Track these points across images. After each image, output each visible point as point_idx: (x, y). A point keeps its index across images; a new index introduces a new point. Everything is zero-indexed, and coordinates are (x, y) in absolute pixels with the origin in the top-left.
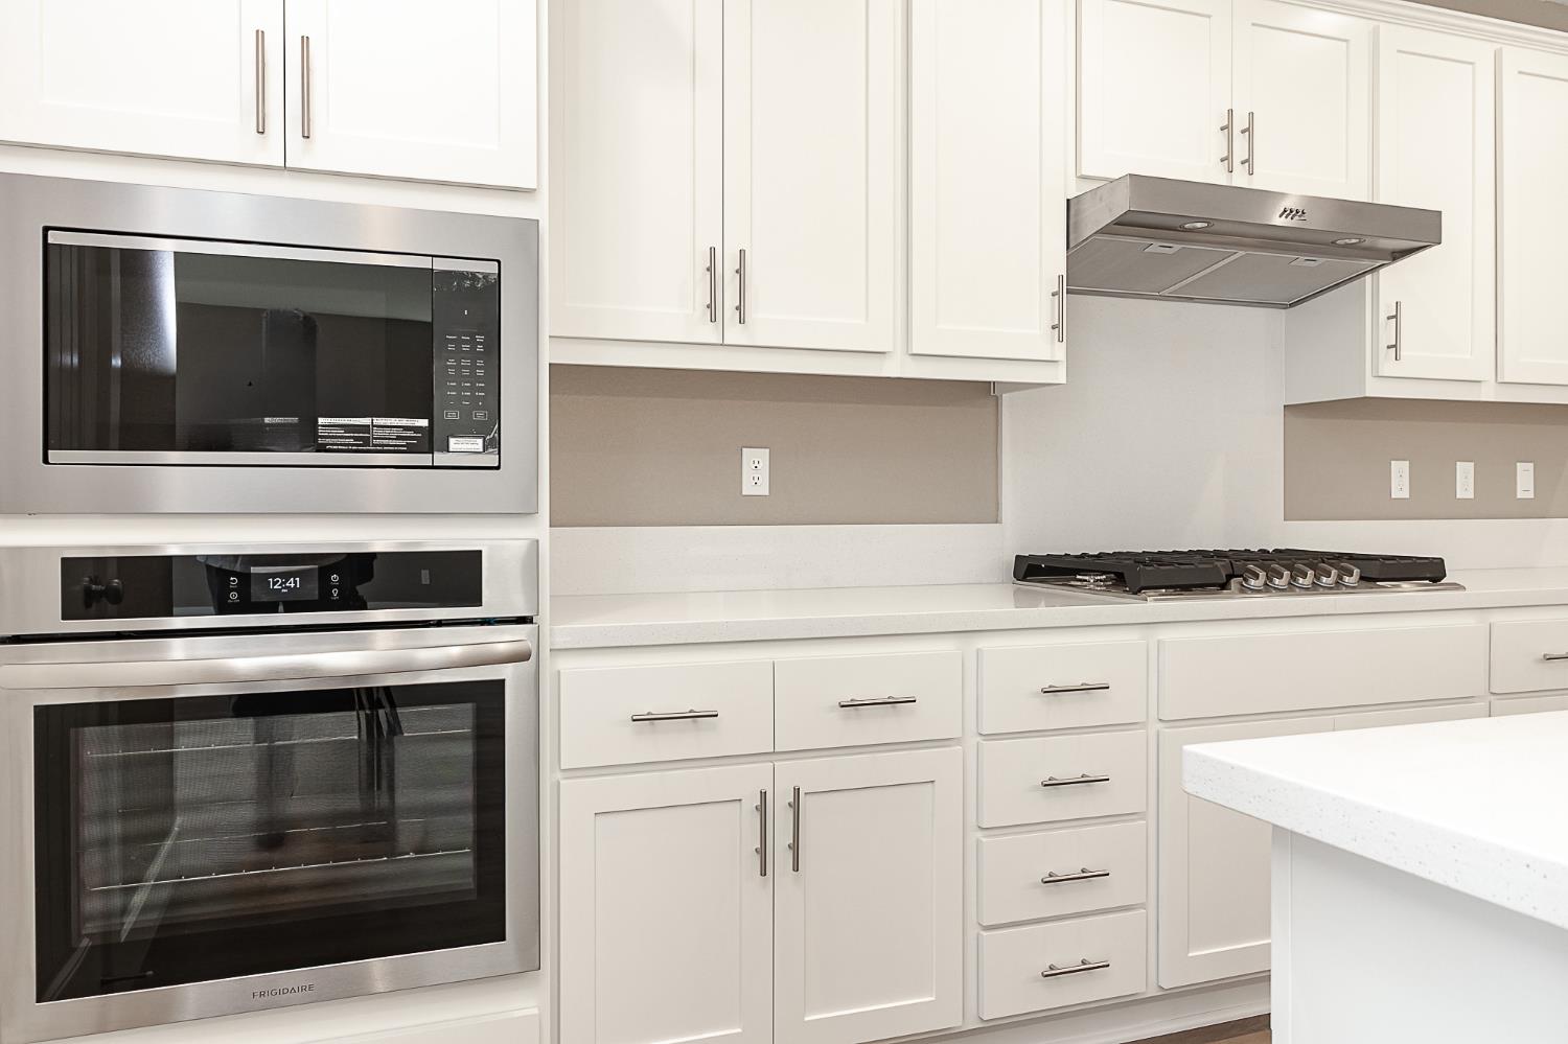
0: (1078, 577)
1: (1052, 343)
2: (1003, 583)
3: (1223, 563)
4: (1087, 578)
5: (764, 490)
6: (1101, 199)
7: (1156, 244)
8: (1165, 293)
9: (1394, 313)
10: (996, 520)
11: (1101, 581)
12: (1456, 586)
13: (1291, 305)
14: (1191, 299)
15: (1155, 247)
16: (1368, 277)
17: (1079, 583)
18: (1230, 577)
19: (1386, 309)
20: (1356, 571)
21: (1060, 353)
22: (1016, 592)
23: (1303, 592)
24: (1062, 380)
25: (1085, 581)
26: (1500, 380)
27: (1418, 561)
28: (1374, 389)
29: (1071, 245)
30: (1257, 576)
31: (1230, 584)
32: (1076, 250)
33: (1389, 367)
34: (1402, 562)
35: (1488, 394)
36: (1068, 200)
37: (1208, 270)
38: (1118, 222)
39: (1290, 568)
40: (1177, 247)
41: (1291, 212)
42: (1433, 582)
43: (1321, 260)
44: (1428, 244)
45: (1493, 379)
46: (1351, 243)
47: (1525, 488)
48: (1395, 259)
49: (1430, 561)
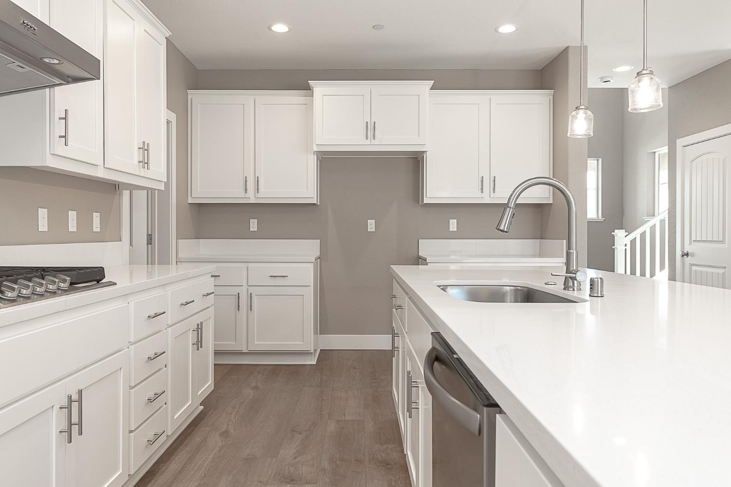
9: (64, 117)
12: (113, 283)
16: (47, 90)
19: (59, 112)
20: (68, 279)
26: (105, 166)
27: (94, 270)
33: (61, 149)
34: (87, 271)
35: (101, 173)
41: (27, 25)
42: (98, 282)
43: (28, 69)
44: (94, 77)
45: (103, 165)
46: (53, 62)
47: (96, 227)
48: (68, 83)
49: (97, 269)
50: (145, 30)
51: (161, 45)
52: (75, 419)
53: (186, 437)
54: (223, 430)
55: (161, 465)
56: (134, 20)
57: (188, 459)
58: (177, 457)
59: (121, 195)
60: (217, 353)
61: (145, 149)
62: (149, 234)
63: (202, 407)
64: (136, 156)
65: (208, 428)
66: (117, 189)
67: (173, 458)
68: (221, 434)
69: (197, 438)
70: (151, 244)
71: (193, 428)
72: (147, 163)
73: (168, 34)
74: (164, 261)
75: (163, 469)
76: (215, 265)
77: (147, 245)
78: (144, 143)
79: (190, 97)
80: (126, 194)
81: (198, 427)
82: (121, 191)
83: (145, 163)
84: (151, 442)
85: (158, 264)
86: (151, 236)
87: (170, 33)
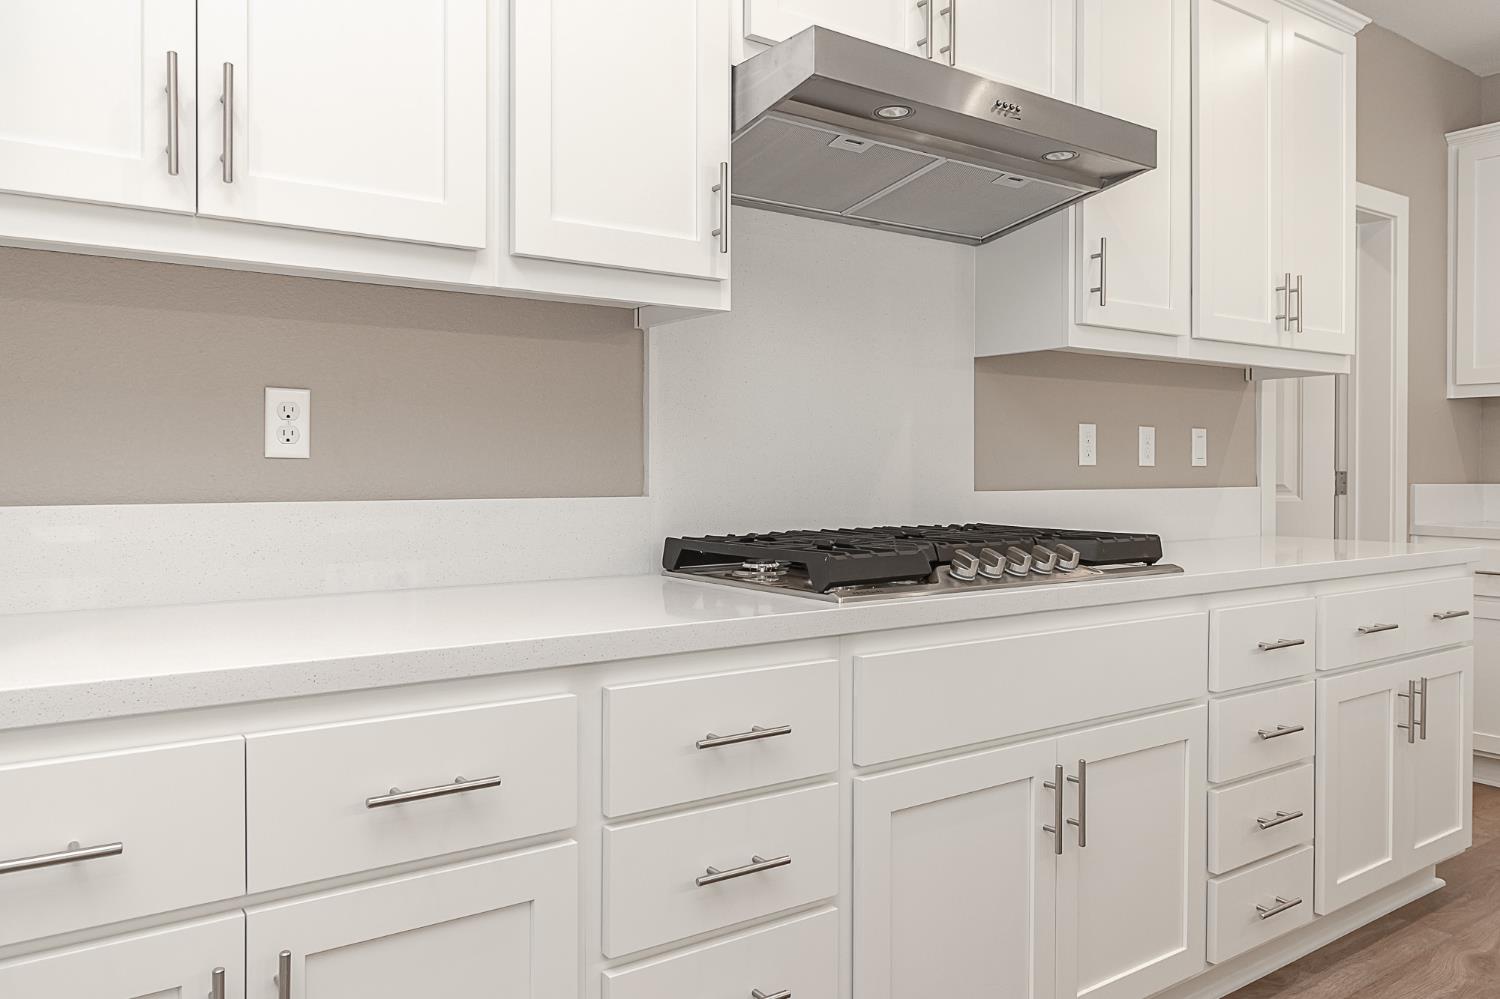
0: (745, 565)
1: (713, 254)
2: (648, 574)
3: (926, 547)
4: (756, 566)
5: (300, 449)
6: (776, 62)
7: (844, 136)
8: (848, 213)
9: (1100, 252)
10: (641, 492)
11: (774, 570)
12: (1176, 569)
13: (984, 241)
14: (875, 224)
15: (842, 141)
16: (1072, 208)
17: (746, 574)
18: (935, 564)
19: (1090, 246)
20: (1076, 553)
21: (723, 269)
22: (665, 588)
23: (1019, 582)
24: (726, 305)
25: (754, 570)
26: (1194, 336)
27: (1136, 539)
28: (1078, 340)
29: (737, 128)
30: (968, 564)
31: (936, 574)
32: (743, 135)
33: (1093, 315)
34: (1120, 541)
35: (1184, 351)
36: (733, 67)
37: (899, 185)
38: (795, 96)
39: (1004, 551)
40: (869, 143)
41: (1005, 107)
42: (1149, 564)
43: (1027, 180)
44: (1143, 167)
45: (1188, 333)
46: (1063, 158)
47: (1199, 456)
48: (1103, 186)
49: (1143, 539)
50: (1296, 35)
51: (1341, 53)
52: (1071, 812)
53: (1379, 937)
54: (1483, 950)
55: (1302, 974)
56: (1267, 22)
57: (1366, 983)
58: (1343, 970)
59: (1257, 389)
60: (1480, 758)
61: (1290, 289)
62: (1341, 470)
63: (1440, 883)
64: (1270, 306)
65: (1441, 933)
66: (1248, 378)
67: (1332, 968)
68: (1475, 960)
69: (1408, 946)
70: (1344, 492)
71: (1402, 921)
72: (1297, 319)
73: (1361, 21)
74: (1377, 533)
75: (1304, 984)
76: (1479, 546)
77: (1336, 494)
78: (1288, 276)
79: (1452, 149)
80: (1269, 387)
81: (1415, 924)
82: (1258, 382)
83: (1290, 319)
84: (1264, 914)
85: (1363, 538)
86: (1346, 477)
87: (1365, 18)
